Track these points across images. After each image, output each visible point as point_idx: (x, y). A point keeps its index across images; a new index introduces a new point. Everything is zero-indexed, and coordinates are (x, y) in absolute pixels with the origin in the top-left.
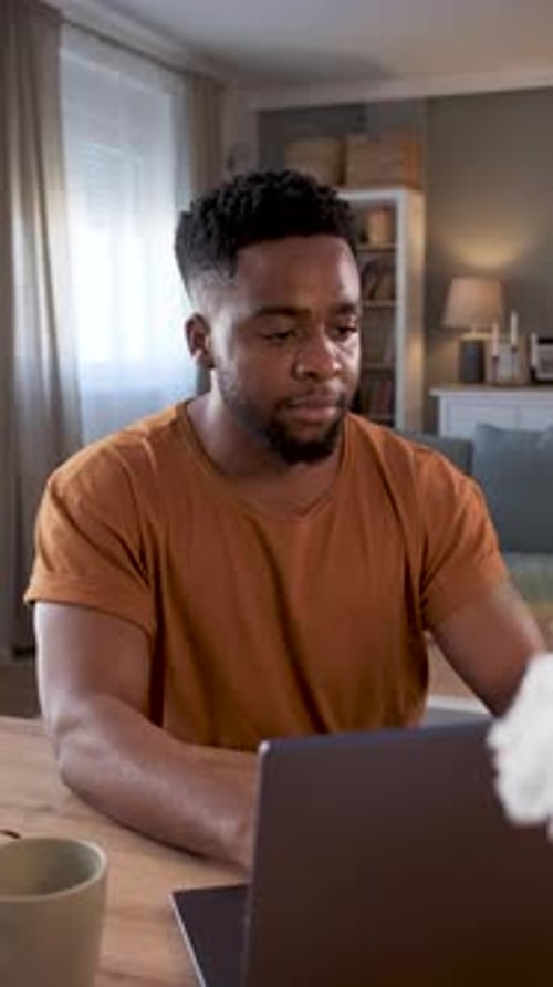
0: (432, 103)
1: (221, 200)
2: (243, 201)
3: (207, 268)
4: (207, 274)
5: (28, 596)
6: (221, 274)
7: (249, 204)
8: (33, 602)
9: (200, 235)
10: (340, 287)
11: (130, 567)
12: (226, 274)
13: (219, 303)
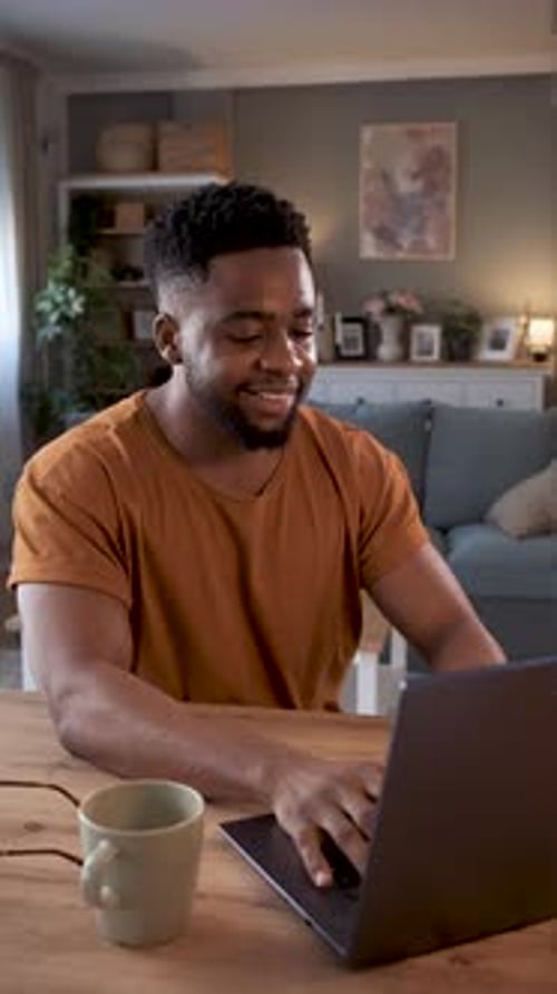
0: (237, 93)
1: (192, 213)
2: (214, 215)
3: (177, 274)
4: (178, 279)
5: (11, 581)
6: (193, 280)
7: (221, 216)
8: (15, 587)
9: (174, 242)
10: (300, 293)
11: (107, 549)
12: (198, 280)
13: (190, 307)
